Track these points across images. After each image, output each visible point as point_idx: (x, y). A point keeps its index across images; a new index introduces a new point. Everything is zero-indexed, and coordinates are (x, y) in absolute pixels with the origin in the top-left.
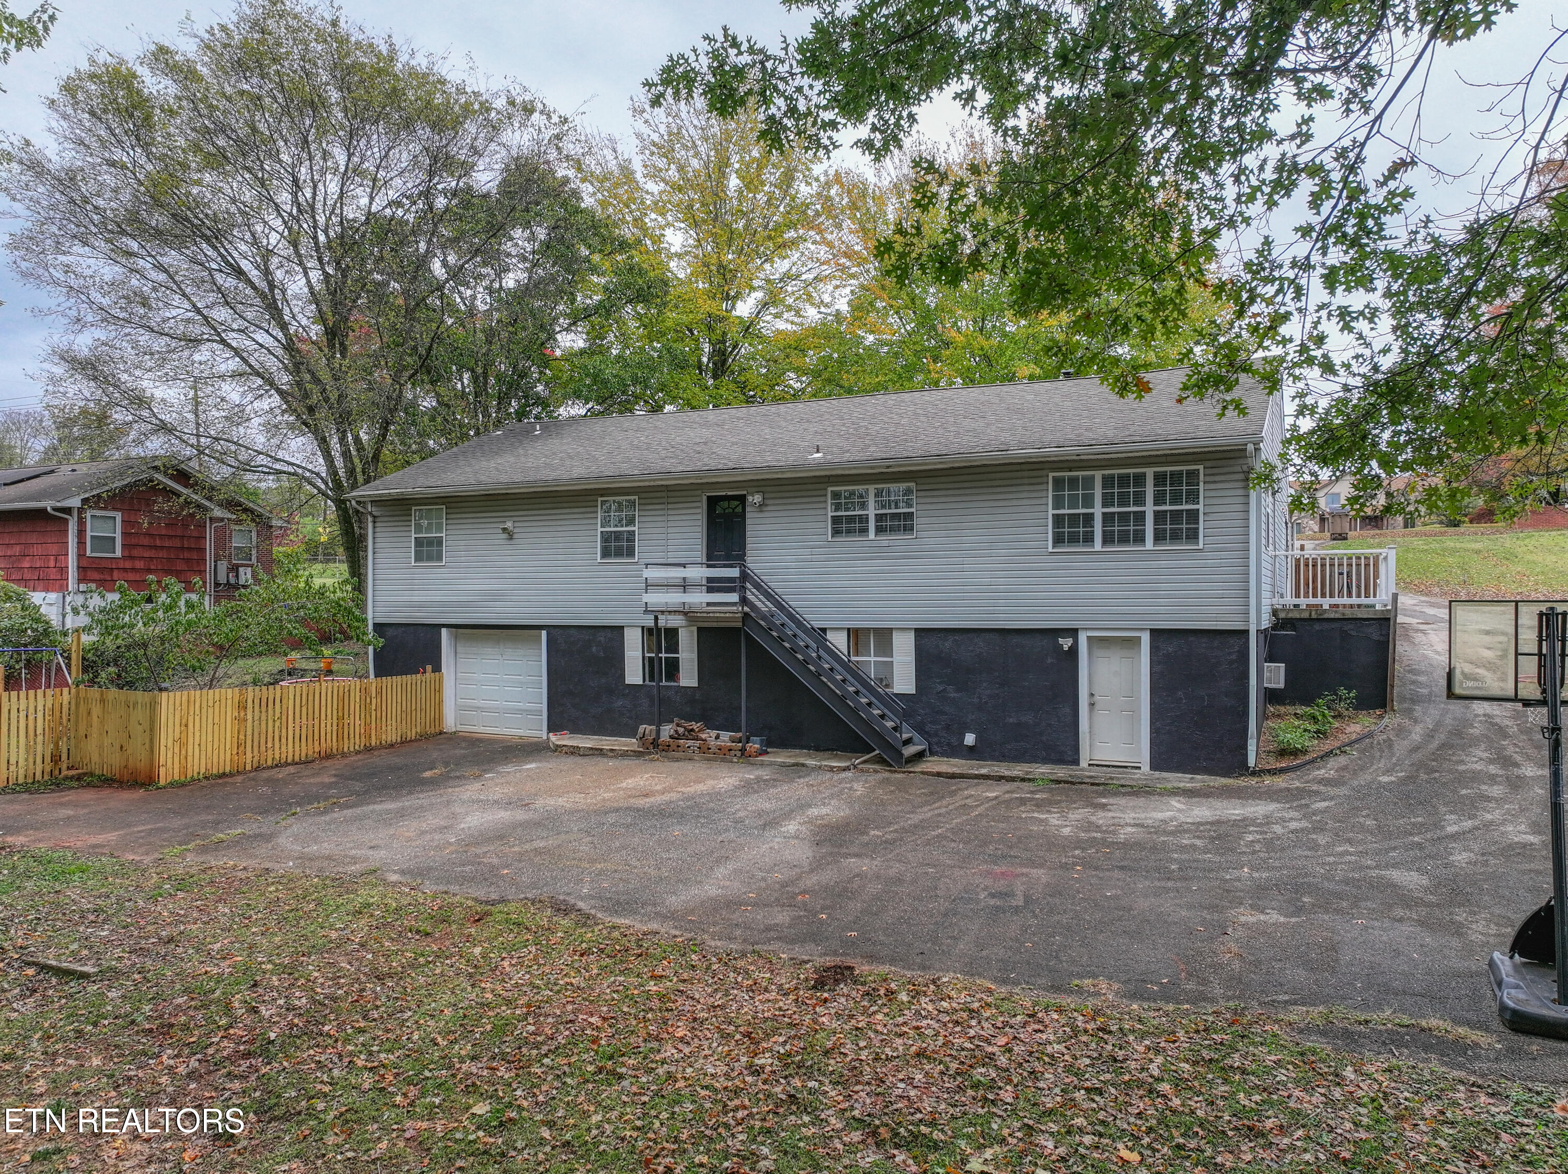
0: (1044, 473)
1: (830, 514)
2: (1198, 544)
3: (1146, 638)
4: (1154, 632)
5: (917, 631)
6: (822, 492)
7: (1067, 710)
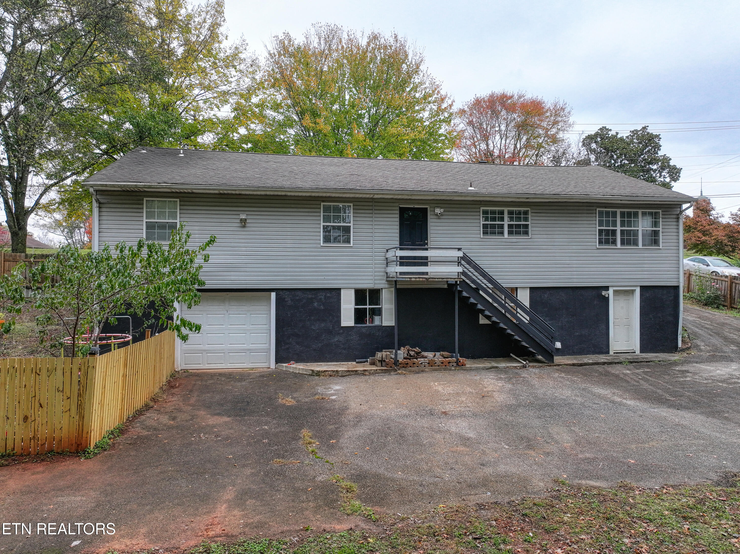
0: (594, 208)
1: (482, 223)
2: (659, 246)
3: (638, 290)
4: (641, 287)
5: (532, 289)
6: (478, 210)
7: (603, 327)
